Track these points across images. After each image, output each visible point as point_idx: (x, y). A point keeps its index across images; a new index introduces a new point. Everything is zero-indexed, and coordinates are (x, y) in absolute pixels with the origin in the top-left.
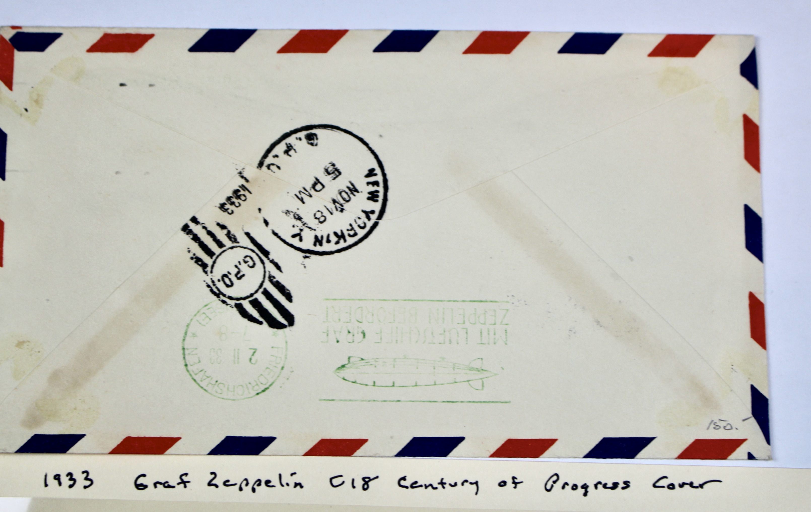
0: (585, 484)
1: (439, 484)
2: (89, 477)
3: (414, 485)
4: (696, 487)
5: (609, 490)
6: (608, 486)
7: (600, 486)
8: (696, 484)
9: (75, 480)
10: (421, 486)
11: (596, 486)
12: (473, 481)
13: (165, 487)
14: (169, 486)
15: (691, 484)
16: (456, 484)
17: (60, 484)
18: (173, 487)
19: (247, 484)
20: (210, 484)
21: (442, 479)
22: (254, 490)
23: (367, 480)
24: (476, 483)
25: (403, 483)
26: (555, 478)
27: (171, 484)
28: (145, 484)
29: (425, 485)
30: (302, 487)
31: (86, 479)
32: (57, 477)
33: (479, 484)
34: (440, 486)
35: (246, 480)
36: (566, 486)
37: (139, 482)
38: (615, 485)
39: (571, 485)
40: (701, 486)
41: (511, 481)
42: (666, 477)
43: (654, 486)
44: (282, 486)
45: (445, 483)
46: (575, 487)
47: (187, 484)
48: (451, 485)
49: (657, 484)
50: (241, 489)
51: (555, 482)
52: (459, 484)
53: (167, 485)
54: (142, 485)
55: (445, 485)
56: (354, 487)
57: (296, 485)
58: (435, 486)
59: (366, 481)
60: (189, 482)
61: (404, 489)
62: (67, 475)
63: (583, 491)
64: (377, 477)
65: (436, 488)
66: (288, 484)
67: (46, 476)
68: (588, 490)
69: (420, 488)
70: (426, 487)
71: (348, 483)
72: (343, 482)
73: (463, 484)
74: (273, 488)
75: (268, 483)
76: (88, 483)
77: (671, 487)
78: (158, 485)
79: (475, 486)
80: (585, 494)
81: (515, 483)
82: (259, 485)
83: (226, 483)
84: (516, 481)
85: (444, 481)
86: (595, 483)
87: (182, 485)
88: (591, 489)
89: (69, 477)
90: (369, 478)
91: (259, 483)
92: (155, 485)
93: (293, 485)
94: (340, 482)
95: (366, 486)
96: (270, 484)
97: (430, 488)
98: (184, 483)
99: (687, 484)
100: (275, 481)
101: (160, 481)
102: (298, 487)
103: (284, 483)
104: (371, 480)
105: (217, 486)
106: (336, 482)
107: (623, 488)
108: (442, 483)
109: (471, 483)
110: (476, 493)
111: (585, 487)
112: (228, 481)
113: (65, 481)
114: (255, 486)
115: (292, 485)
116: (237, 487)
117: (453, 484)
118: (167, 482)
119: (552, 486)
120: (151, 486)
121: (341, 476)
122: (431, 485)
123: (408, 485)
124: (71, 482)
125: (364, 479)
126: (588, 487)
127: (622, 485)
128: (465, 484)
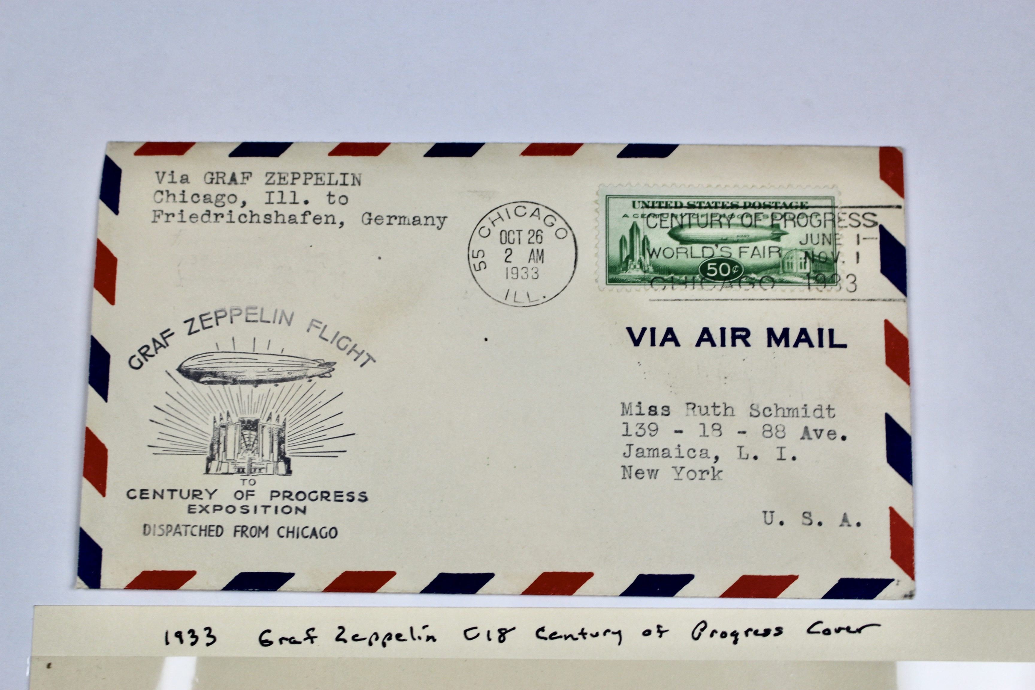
0: (735, 631)
1: (579, 634)
2: (212, 634)
3: (553, 636)
4: (854, 632)
5: (761, 637)
6: (759, 633)
7: (751, 633)
8: (853, 629)
9: (197, 638)
10: (561, 637)
11: (746, 633)
12: (616, 631)
13: (291, 643)
14: (296, 642)
15: (848, 629)
16: (597, 634)
17: (182, 642)
18: (300, 643)
19: (377, 639)
20: (338, 639)
21: (583, 629)
22: (384, 645)
23: (503, 631)
24: (619, 632)
25: (541, 634)
26: (702, 626)
27: (297, 639)
28: (270, 640)
29: (565, 636)
30: (434, 640)
31: (209, 635)
32: (179, 635)
33: (622, 633)
34: (580, 637)
35: (376, 633)
36: (715, 634)
37: (264, 638)
38: (767, 632)
39: (720, 632)
40: (859, 630)
41: (656, 629)
42: (820, 622)
43: (809, 631)
44: (414, 639)
45: (586, 634)
46: (724, 635)
47: (314, 640)
48: (592, 635)
49: (812, 630)
50: (370, 644)
51: (702, 630)
52: (601, 634)
53: (293, 641)
54: (266, 641)
55: (585, 636)
56: (489, 639)
57: (429, 638)
58: (575, 636)
60: (316, 637)
61: (543, 640)
62: (189, 632)
63: (733, 638)
64: (514, 629)
65: (577, 639)
66: (420, 638)
67: (167, 633)
68: (739, 637)
69: (559, 639)
70: (566, 638)
71: (484, 636)
72: (478, 635)
73: (605, 634)
74: (405, 642)
75: (398, 636)
76: (211, 640)
77: (827, 632)
78: (284, 641)
79: (617, 635)
80: (735, 642)
81: (661, 633)
82: (390, 639)
83: (355, 638)
84: (662, 629)
85: (585, 631)
86: (746, 629)
87: (309, 641)
88: (741, 636)
89: (191, 634)
90: (505, 629)
91: (389, 636)
92: (281, 640)
93: (426, 638)
94: (476, 635)
95: (502, 639)
96: (401, 638)
97: (570, 639)
98: (311, 638)
99: (843, 629)
100: (406, 635)
101: (286, 637)
102: (431, 640)
103: (416, 636)
104: (507, 631)
105: (345, 641)
106: (470, 634)
107: (776, 635)
108: (583, 633)
109: (614, 633)
110: (619, 644)
111: (735, 634)
112: (357, 635)
113: (187, 638)
114: (386, 640)
115: (424, 638)
116: (367, 641)
117: (594, 634)
118: (293, 638)
119: (700, 634)
120: (276, 642)
121: (476, 628)
122: (571, 636)
124: (193, 640)
125: (500, 630)
126: (737, 634)
127: (774, 631)
128: (607, 633)
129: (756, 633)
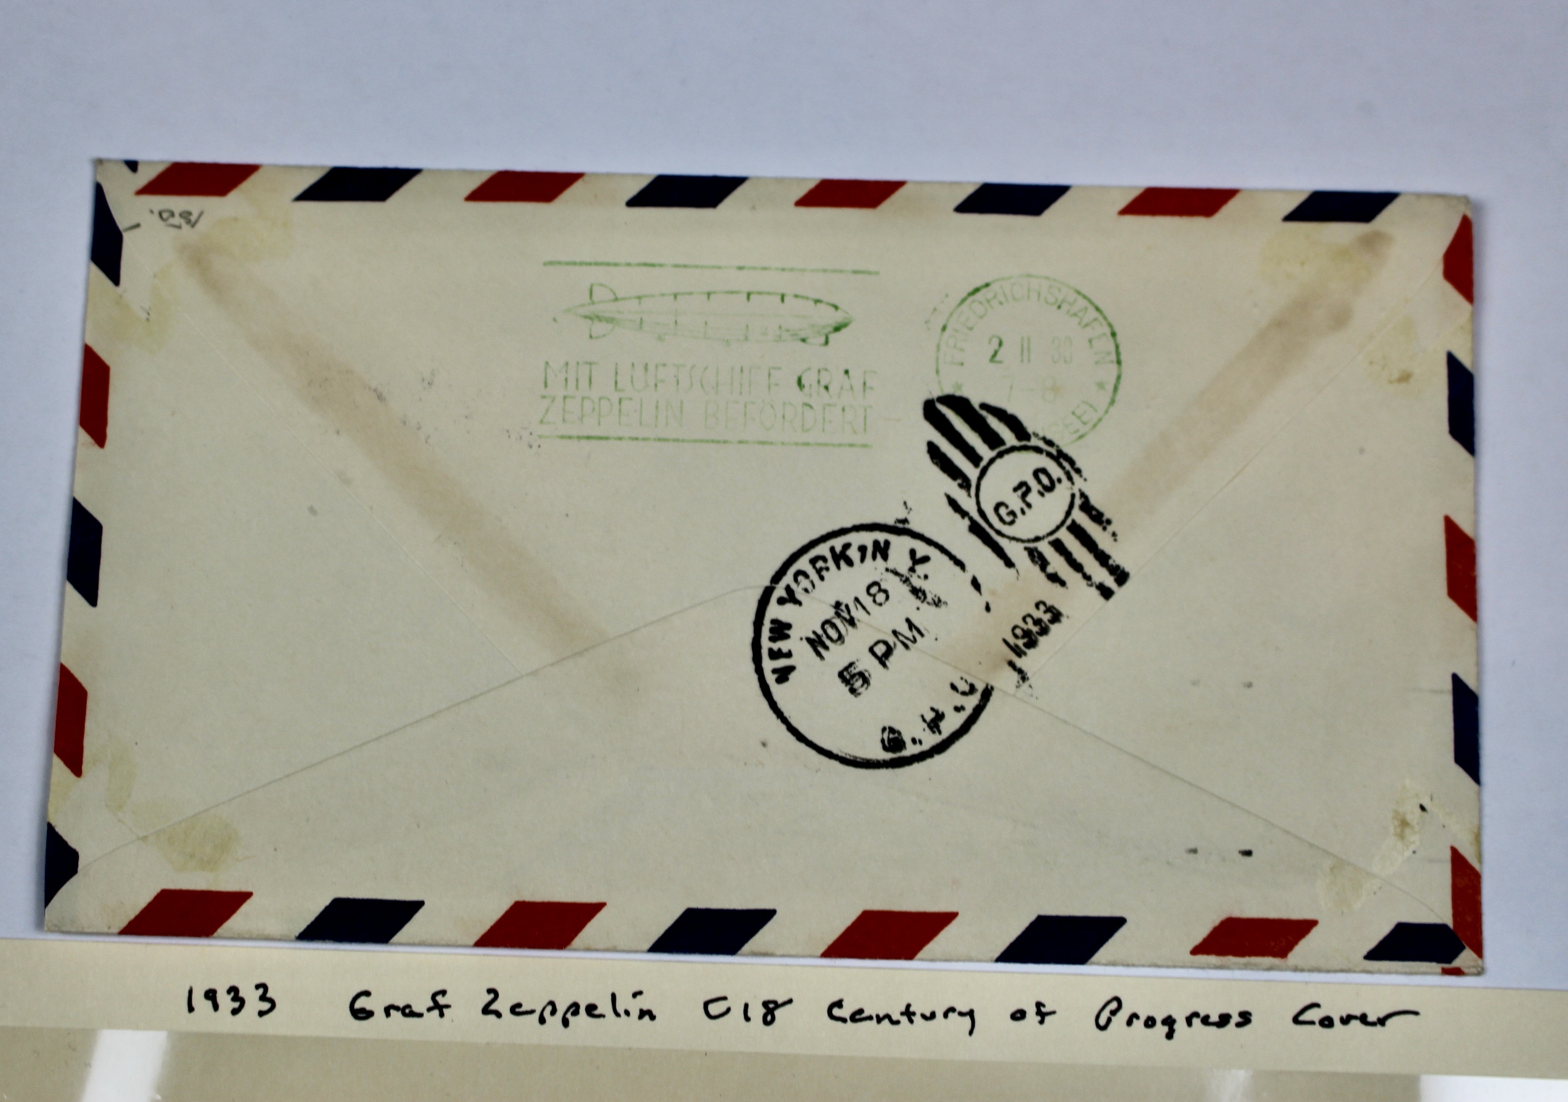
0: (1170, 1017)
1: (902, 1014)
2: (269, 995)
3: (857, 1016)
4: (1373, 1024)
5: (1214, 1028)
6: (1211, 1020)
7: (1196, 1021)
8: (1372, 1018)
9: (242, 1002)
10: (870, 1018)
11: (1189, 1021)
12: (965, 1009)
13: (405, 1015)
14: (413, 1014)
15: (1363, 1019)
16: (933, 1015)
17: (216, 1007)
18: (420, 1015)
19: (553, 1012)
20: (486, 1010)
21: (908, 1006)
22: (565, 1023)
23: (771, 1006)
24: (971, 1014)
25: (836, 1012)
26: (1114, 1005)
27: (416, 1009)
28: (368, 1008)
29: (878, 1016)
30: (653, 1017)
31: (263, 998)
32: (211, 995)
33: (976, 1015)
34: (904, 1019)
35: (552, 1003)
36: (1135, 1020)
37: (358, 1005)
38: (1224, 1020)
39: (1143, 1018)
40: (1382, 1021)
41: (1034, 1009)
42: (1317, 1005)
43: (1296, 1020)
44: (618, 1015)
45: (914, 1014)
46: (1150, 1022)
48: (923, 1016)
49: (1302, 1018)
50: (542, 1020)
51: (1113, 1013)
52: (940, 1015)
53: (408, 1012)
54: (363, 1010)
55: (913, 1018)
56: (747, 1019)
57: (643, 1014)
58: (895, 1018)
59: (771, 1008)
60: (448, 1006)
61: (840, 1024)
62: (229, 992)
63: (1166, 1029)
64: (790, 1001)
65: (898, 1022)
66: (627, 1013)
67: (190, 992)
68: (1176, 1027)
69: (868, 1023)
70: (879, 1020)
71: (737, 1012)
72: (728, 1010)
73: (946, 1015)
74: (602, 1019)
75: (591, 1009)
76: (266, 1006)
77: (1327, 1022)
78: (392, 1012)
79: (967, 1018)
80: (1170, 1036)
81: (1042, 1014)
82: (576, 1013)
83: (516, 1009)
84: (1043, 1010)
85: (912, 1009)
86: (1188, 1013)
87: (436, 1012)
88: (1180, 1026)
89: (232, 994)
90: (775, 1002)
91: (574, 1008)
92: (387, 1011)
93: (638, 1013)
94: (724, 1009)
95: (769, 1018)
96: (596, 1012)
97: (886, 1022)
98: (440, 1008)
99: (1355, 1017)
100: (604, 1007)
101: (396, 1004)
102: (647, 1018)
103: (620, 1009)
104: (777, 1005)
105: (498, 1015)
106: (715, 1009)
108: (908, 1013)
109: (961, 1014)
110: (971, 1033)
111: (1169, 1022)
112: (519, 1005)
113: (225, 1001)
114: (569, 1016)
115: (635, 1013)
116: (536, 1016)
117: (928, 1014)
118: (409, 1006)
119: (1109, 1020)
120: (379, 1013)
121: (725, 998)
122: (888, 1017)
123: (847, 1016)
124: (236, 1005)
125: (765, 1004)
126: (1174, 1021)
127: (1236, 1018)
128: (951, 1015)
129: (1206, 1021)
